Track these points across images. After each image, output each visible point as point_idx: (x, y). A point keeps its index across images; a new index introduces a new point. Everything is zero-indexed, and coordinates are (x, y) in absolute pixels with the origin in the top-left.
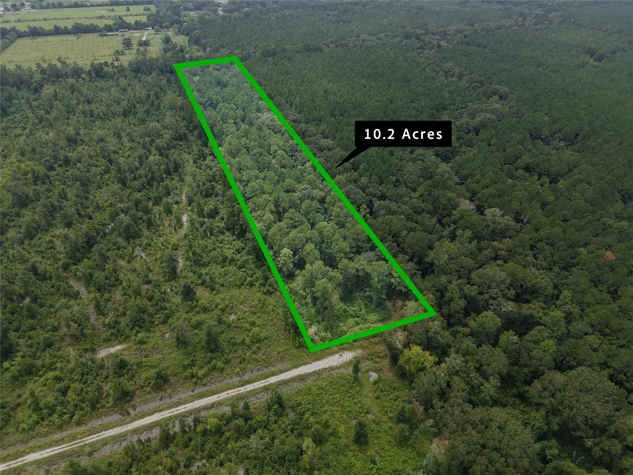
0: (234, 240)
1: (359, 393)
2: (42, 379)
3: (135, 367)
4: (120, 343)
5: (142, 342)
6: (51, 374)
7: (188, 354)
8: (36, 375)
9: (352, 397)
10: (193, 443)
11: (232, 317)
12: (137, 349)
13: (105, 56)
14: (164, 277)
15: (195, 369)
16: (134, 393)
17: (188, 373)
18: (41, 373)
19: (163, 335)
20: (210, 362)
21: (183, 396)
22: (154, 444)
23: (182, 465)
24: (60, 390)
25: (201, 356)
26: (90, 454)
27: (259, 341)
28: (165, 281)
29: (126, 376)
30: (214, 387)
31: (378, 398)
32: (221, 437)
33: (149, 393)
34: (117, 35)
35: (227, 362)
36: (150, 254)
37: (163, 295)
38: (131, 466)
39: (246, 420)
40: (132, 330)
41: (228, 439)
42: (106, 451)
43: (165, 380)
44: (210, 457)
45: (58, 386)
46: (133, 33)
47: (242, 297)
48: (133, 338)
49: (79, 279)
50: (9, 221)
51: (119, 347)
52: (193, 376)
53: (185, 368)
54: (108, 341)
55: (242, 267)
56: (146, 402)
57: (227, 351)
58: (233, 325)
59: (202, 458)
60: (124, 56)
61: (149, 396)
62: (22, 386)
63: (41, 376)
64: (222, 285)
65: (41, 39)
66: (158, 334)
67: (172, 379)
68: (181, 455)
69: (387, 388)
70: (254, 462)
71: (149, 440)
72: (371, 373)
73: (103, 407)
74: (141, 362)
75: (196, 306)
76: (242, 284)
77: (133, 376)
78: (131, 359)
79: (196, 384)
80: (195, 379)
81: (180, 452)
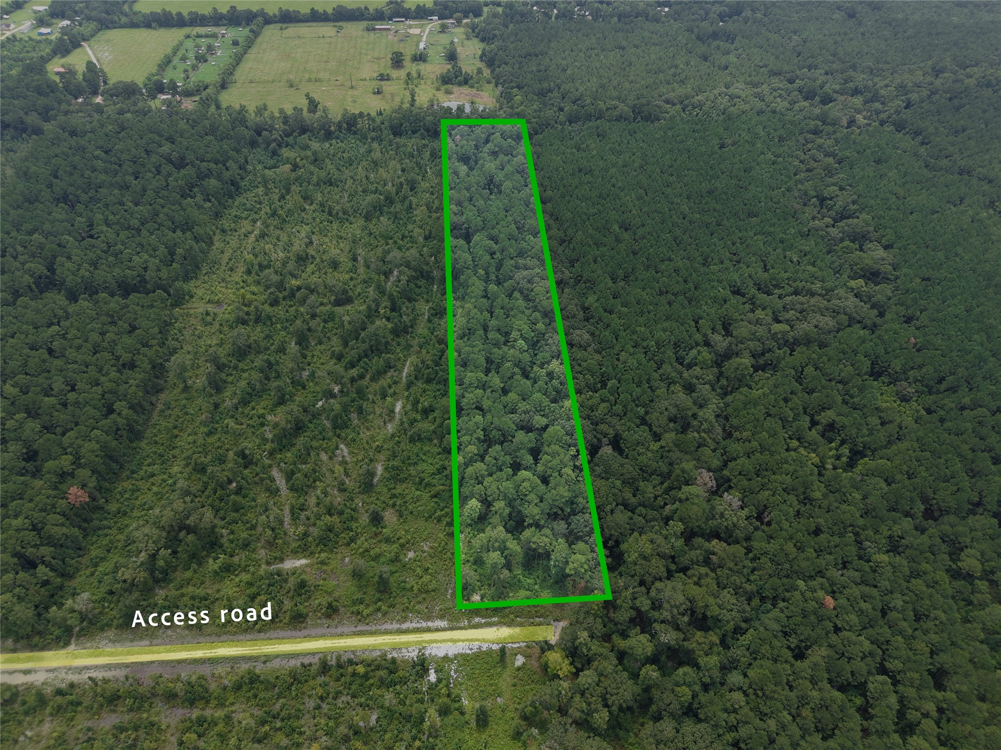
0: (439, 454)
1: (500, 675)
2: (237, 579)
3: (312, 589)
4: (305, 557)
5: (323, 563)
6: (245, 577)
7: (360, 587)
8: (233, 574)
9: (491, 677)
10: (343, 679)
11: (411, 555)
12: (318, 569)
13: (365, 80)
14: (360, 487)
15: (362, 607)
16: (307, 615)
17: (355, 609)
18: (236, 572)
19: (343, 559)
20: (376, 603)
21: (346, 630)
22: (314, 669)
23: (331, 696)
24: (249, 596)
25: (371, 591)
26: (265, 663)
27: (427, 592)
28: (359, 493)
29: (303, 596)
30: (374, 628)
31: (514, 685)
32: (367, 681)
33: (320, 618)
34: (388, 29)
35: (392, 606)
36: (353, 453)
37: (353, 513)
38: (292, 684)
39: (391, 672)
40: (317, 545)
41: (372, 685)
42: (276, 664)
43: (335, 610)
44: (354, 696)
45: (248, 592)
46: (410, 27)
47: (426, 532)
48: (317, 555)
49: (281, 470)
50: (227, 375)
51: (304, 562)
52: (358, 613)
53: (354, 603)
54: (296, 553)
55: (436, 496)
56: (316, 626)
57: (394, 594)
58: (408, 566)
59: (348, 694)
60: (388, 83)
61: (319, 621)
62: (221, 581)
63: (236, 575)
64: (411, 513)
65: (293, 30)
66: (339, 556)
67: (342, 610)
68: (333, 687)
69: (526, 678)
70: (386, 712)
71: (310, 665)
72: (519, 657)
73: (281, 621)
74: (319, 586)
75: (380, 533)
76: (430, 517)
77: (310, 597)
78: (310, 578)
79: (360, 620)
80: (359, 617)
81: (332, 683)
